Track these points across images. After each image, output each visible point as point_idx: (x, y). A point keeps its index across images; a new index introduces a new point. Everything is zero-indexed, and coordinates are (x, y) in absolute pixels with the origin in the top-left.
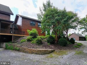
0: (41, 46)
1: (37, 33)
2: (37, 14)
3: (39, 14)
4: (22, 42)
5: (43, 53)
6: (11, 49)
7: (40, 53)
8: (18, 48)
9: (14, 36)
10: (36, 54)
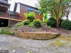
0: (40, 29)
1: (35, 17)
2: (35, 4)
3: (36, 4)
4: (18, 26)
5: (43, 38)
6: (6, 34)
7: (39, 38)
8: (12, 32)
9: (10, 20)
10: (34, 39)
